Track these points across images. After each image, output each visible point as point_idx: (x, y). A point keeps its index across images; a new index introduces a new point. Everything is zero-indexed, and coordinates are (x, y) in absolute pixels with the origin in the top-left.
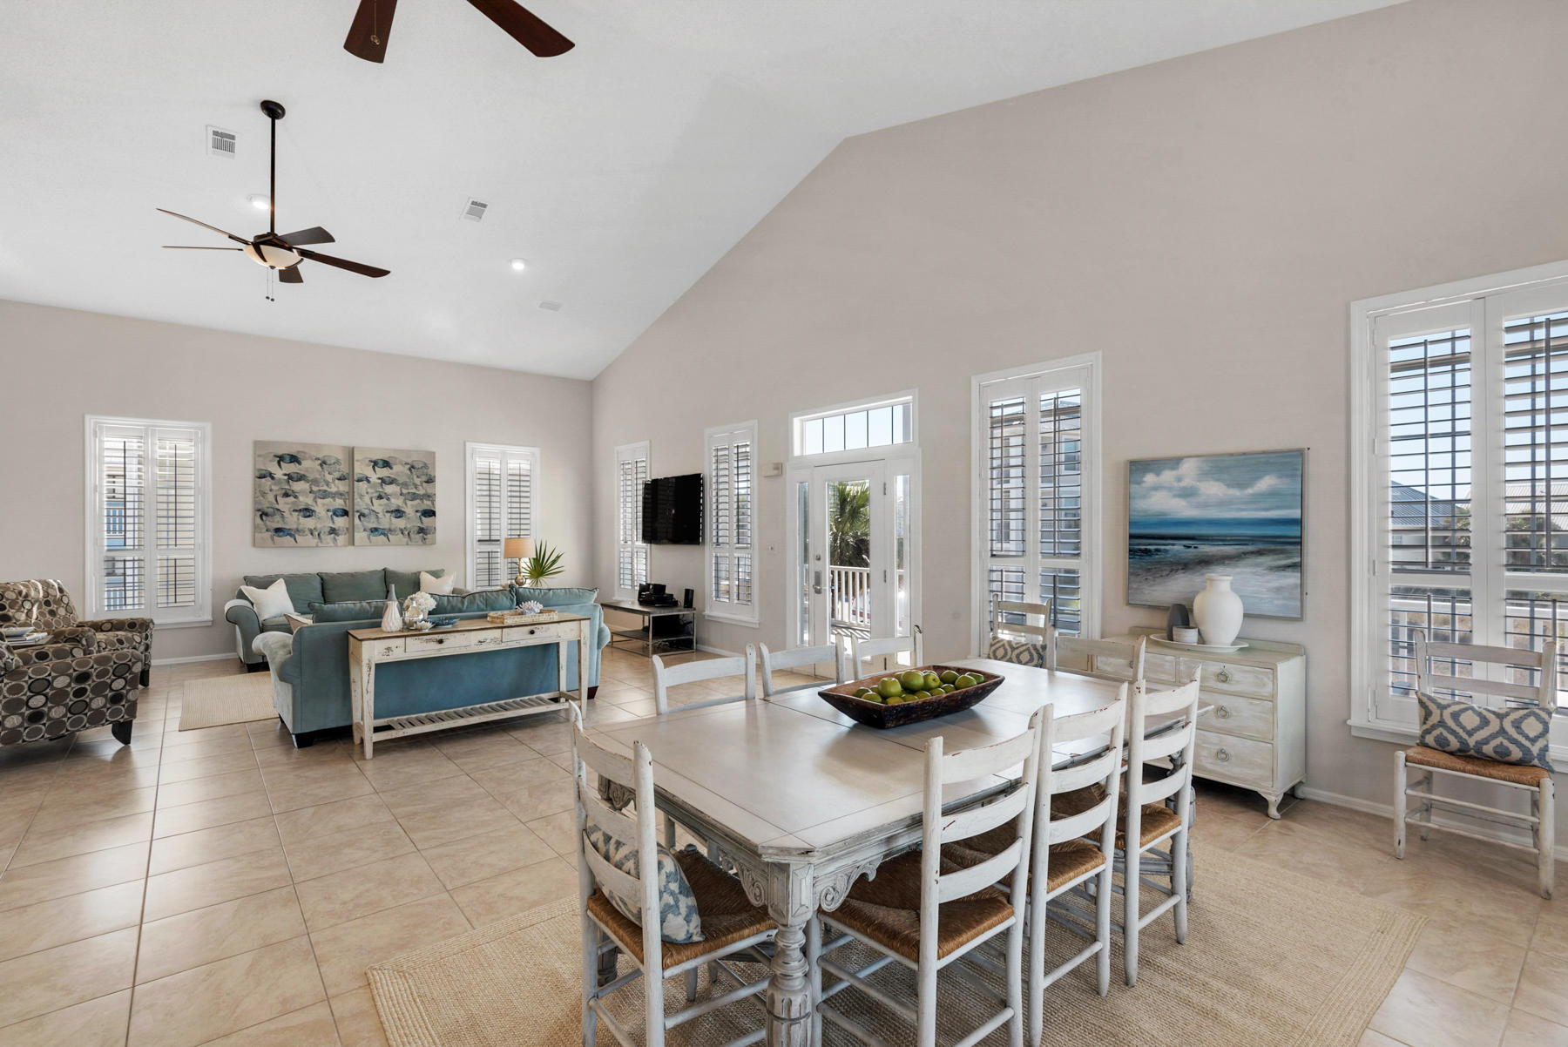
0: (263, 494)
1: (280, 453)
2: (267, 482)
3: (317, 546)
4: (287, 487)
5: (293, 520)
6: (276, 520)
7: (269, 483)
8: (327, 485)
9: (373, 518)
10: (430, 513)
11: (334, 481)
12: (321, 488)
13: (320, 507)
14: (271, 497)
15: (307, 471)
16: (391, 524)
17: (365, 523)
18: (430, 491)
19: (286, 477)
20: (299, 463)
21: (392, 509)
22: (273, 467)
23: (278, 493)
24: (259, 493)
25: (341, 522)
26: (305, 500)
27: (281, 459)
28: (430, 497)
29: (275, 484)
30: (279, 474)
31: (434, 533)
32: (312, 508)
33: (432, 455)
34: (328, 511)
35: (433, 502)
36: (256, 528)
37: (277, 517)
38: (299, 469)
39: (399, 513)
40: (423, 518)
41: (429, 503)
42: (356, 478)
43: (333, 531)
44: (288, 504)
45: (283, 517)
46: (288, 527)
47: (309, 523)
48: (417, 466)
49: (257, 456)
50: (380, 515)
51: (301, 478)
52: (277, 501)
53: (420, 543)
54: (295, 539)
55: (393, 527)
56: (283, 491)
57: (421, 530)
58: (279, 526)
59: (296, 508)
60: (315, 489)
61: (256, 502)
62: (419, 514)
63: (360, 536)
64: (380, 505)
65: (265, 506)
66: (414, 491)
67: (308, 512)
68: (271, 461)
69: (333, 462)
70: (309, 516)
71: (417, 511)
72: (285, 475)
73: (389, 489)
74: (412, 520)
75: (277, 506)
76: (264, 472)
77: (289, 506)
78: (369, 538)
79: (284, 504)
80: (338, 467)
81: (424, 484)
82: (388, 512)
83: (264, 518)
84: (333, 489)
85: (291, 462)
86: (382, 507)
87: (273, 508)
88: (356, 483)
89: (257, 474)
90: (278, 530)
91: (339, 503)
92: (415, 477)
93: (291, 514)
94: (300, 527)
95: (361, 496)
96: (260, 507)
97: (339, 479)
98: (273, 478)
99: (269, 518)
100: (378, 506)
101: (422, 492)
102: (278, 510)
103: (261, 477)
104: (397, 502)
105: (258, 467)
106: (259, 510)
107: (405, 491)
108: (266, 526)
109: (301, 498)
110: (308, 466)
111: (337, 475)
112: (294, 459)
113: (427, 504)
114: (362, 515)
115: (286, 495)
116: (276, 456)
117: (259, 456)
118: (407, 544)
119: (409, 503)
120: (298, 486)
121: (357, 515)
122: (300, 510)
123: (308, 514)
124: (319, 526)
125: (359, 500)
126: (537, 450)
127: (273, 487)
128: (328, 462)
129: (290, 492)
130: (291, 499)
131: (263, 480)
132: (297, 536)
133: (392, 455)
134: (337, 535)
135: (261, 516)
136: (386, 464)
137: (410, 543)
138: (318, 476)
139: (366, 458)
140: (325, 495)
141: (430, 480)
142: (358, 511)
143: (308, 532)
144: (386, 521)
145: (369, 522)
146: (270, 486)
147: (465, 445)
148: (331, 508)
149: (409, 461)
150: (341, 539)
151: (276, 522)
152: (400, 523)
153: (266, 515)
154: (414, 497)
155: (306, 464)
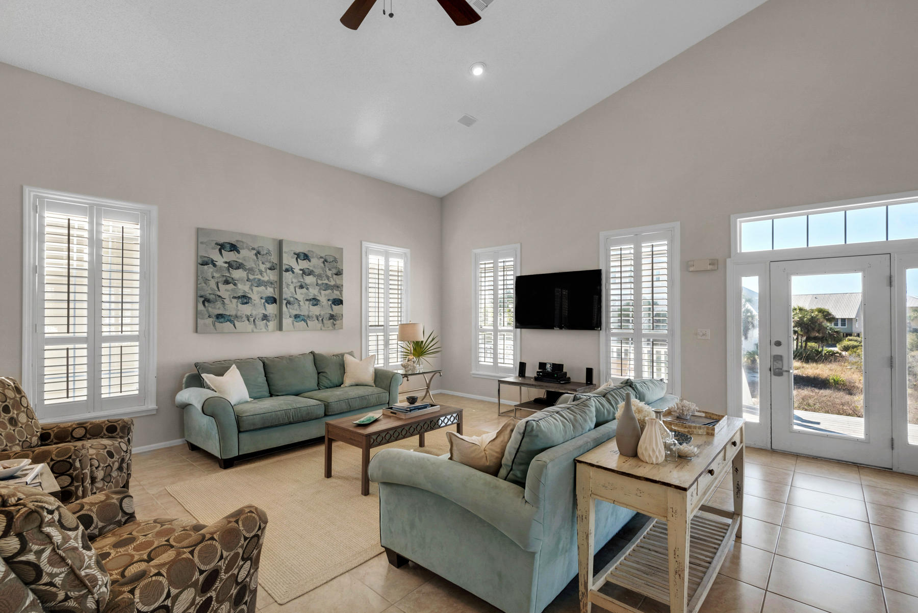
0: (206, 281)
1: (222, 241)
2: (209, 269)
3: (253, 331)
4: (228, 275)
5: (233, 307)
6: (217, 307)
7: (212, 270)
8: (261, 274)
9: (296, 306)
10: (338, 302)
11: (266, 269)
12: (256, 277)
13: (256, 294)
14: (212, 283)
15: (245, 260)
16: (309, 311)
17: (291, 310)
18: (338, 282)
19: (226, 265)
20: (238, 252)
21: (311, 297)
22: (215, 255)
23: (220, 279)
24: (200, 280)
25: (271, 309)
26: (243, 288)
27: (222, 247)
28: (339, 287)
29: (217, 271)
30: (220, 261)
31: (342, 319)
32: (249, 296)
33: (341, 250)
34: (261, 298)
35: (341, 292)
36: (197, 314)
37: (219, 304)
38: (237, 258)
39: (315, 301)
40: (333, 306)
41: (338, 293)
42: (284, 269)
43: (265, 317)
44: (228, 291)
45: (223, 303)
46: (228, 313)
47: (246, 310)
48: (328, 260)
49: (198, 243)
50: (301, 303)
51: (239, 266)
52: (218, 288)
53: (331, 328)
54: (234, 325)
55: (311, 314)
56: (224, 279)
57: (332, 317)
58: (220, 312)
59: (235, 295)
60: (251, 277)
61: (197, 289)
62: (330, 303)
63: (287, 321)
64: (301, 294)
65: (207, 292)
66: (326, 282)
67: (245, 299)
68: (213, 248)
69: (265, 252)
70: (246, 303)
71: (328, 300)
72: (226, 263)
73: (309, 280)
74: (324, 309)
75: (218, 293)
76: (206, 259)
77: (229, 293)
78: (293, 324)
79: (225, 291)
80: (269, 258)
81: (335, 276)
82: (307, 300)
83: (206, 304)
84: (266, 279)
85: (231, 251)
86: (303, 296)
87: (215, 295)
88: (284, 273)
89: (200, 261)
90: (219, 317)
91: (270, 291)
92: (327, 270)
93: (231, 301)
94: (239, 314)
95: (288, 285)
96: (203, 293)
97: (270, 269)
98: (215, 265)
99: (211, 305)
100: (300, 295)
101: (332, 283)
102: (219, 296)
103: (204, 264)
104: (313, 292)
105: (200, 254)
106: (201, 297)
107: (320, 282)
108: (208, 311)
109: (240, 286)
110: (246, 255)
111: (268, 265)
112: (234, 248)
113: (336, 294)
114: (288, 303)
115: (227, 282)
116: (217, 244)
117: (202, 243)
118: (321, 329)
119: (323, 292)
120: (237, 274)
121: (285, 302)
122: (239, 297)
123: (245, 301)
124: (254, 313)
125: (286, 289)
126: (407, 251)
127: (215, 275)
128: (262, 253)
129: (230, 280)
130: (231, 286)
131: (206, 267)
132: (236, 323)
133: (311, 249)
134: (268, 321)
135: (203, 303)
136: (306, 257)
137: (323, 328)
138: (254, 266)
139: (292, 251)
140: (260, 283)
141: (339, 273)
142: (285, 299)
143: (245, 318)
144: (306, 309)
145: (294, 309)
146: (212, 273)
147: (361, 245)
148: (264, 296)
149: (323, 255)
150: (272, 324)
151: (217, 309)
152: (316, 310)
153: (208, 301)
154: (327, 287)
155: (244, 252)
